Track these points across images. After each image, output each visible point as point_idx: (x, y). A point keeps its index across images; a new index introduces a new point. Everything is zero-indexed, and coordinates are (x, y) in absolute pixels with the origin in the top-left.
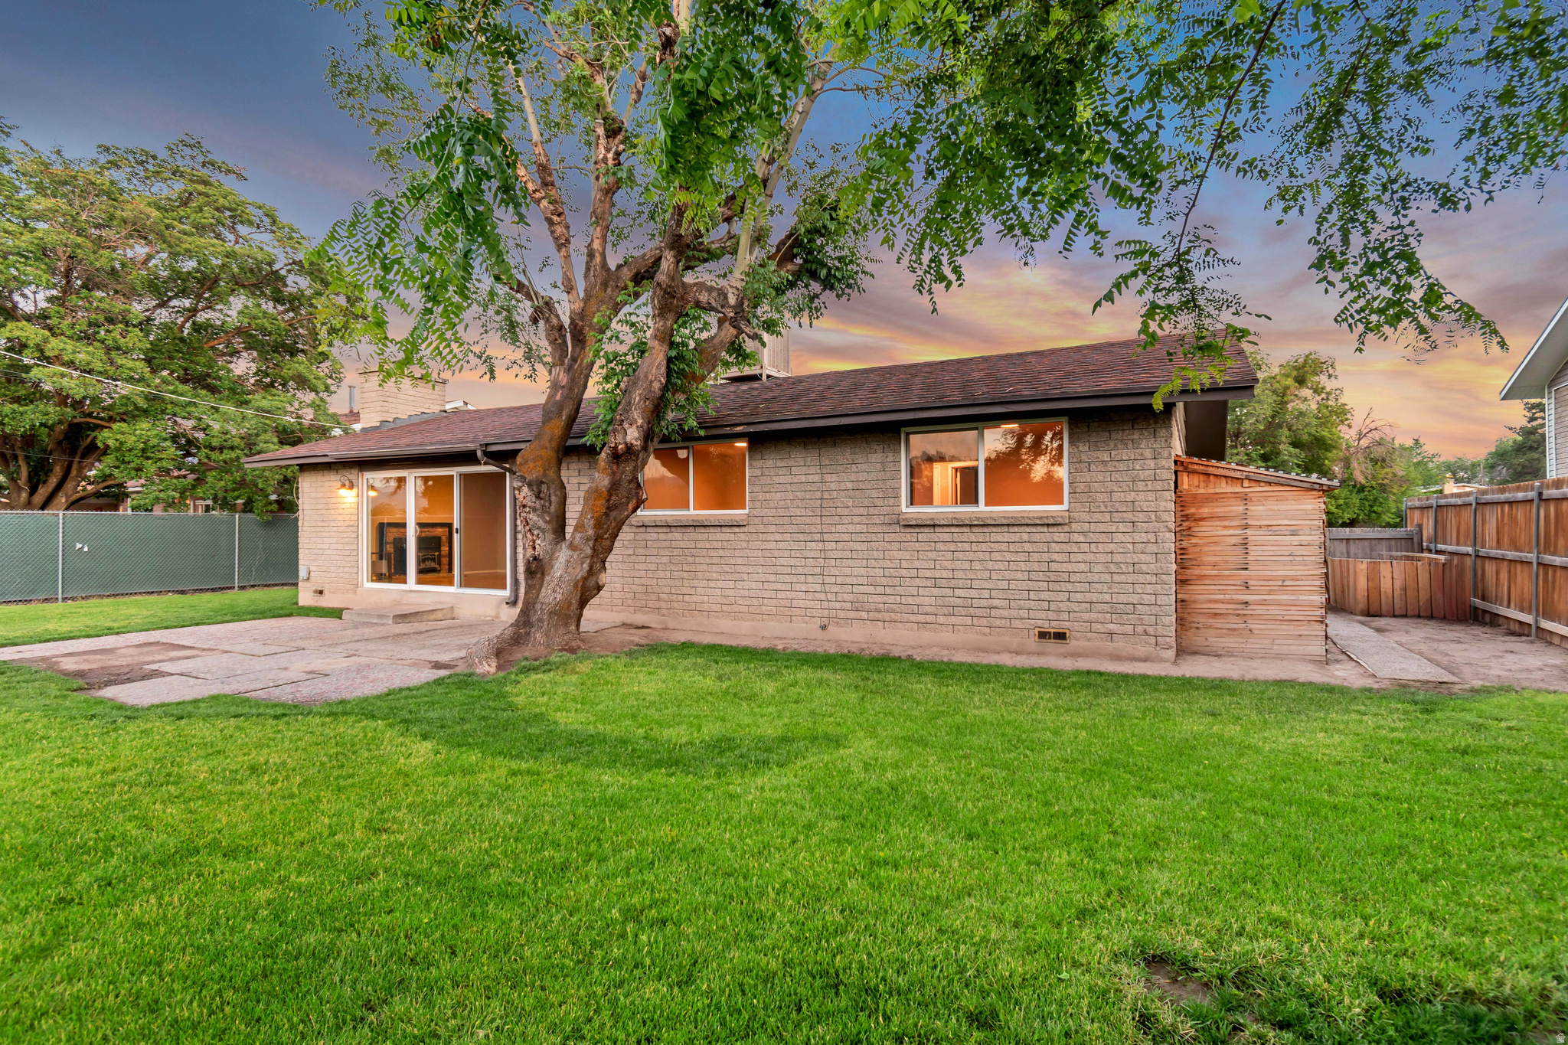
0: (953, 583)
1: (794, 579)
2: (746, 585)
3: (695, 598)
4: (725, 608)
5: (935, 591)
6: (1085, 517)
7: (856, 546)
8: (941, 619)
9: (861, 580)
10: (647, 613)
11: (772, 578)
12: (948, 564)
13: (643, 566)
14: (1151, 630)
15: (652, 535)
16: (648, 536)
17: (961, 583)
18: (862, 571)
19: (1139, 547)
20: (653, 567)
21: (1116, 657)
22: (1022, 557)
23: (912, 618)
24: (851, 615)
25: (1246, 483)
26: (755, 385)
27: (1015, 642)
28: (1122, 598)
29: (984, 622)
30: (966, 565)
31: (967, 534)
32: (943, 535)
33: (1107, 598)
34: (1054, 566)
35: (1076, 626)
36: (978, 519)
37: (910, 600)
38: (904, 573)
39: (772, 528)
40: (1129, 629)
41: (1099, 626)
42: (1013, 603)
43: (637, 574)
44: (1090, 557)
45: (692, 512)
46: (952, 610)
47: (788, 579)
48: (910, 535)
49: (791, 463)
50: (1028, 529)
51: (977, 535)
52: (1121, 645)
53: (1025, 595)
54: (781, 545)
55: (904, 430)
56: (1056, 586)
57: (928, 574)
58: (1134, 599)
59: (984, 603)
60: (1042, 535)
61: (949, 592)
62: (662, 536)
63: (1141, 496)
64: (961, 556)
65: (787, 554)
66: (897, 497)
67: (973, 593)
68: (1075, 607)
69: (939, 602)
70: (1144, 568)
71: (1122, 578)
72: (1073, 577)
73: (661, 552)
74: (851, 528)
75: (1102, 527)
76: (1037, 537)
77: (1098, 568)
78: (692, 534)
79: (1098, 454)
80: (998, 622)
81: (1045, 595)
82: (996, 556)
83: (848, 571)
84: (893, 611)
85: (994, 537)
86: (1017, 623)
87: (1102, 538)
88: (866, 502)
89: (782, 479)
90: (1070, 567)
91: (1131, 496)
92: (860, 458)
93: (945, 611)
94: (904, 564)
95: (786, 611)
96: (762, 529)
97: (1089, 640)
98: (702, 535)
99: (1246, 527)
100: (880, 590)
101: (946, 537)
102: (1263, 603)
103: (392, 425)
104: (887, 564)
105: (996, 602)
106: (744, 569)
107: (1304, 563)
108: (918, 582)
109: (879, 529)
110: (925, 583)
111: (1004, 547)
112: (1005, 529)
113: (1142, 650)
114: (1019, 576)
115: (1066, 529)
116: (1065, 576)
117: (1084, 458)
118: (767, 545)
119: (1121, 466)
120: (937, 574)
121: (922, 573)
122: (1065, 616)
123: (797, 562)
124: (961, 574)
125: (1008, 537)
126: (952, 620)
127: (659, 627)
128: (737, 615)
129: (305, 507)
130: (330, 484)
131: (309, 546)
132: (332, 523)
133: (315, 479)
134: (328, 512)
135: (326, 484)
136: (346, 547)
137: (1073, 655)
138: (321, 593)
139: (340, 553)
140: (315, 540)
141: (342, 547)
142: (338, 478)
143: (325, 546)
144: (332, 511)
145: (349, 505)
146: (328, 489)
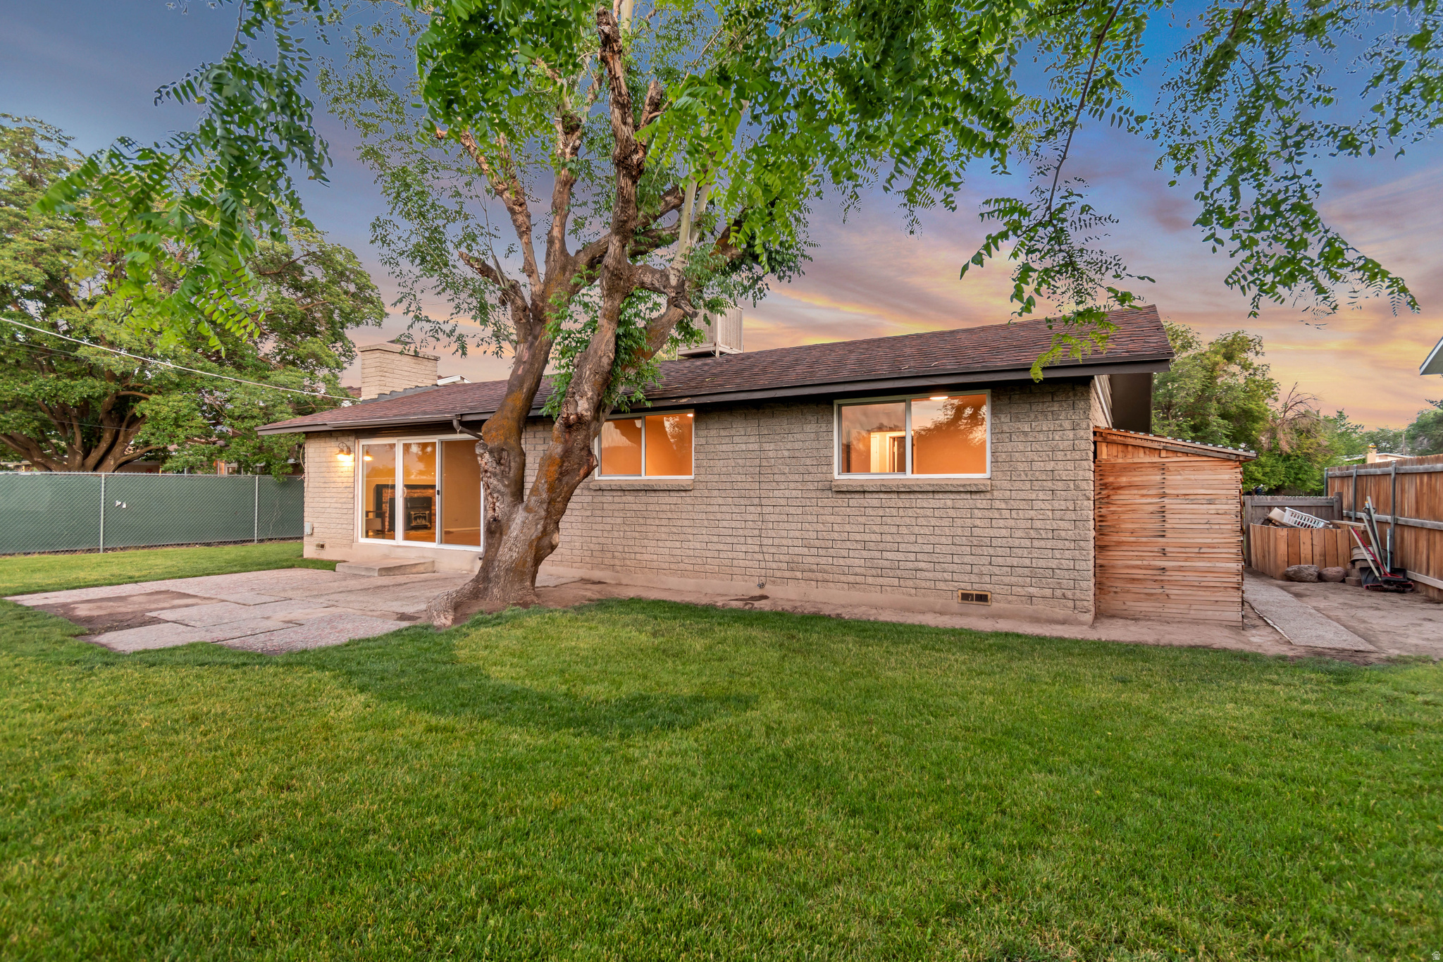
0: (881, 546)
1: (735, 541)
2: (691, 545)
3: (646, 557)
4: (672, 566)
5: (865, 554)
6: (1007, 485)
7: (792, 510)
8: (870, 580)
9: (796, 542)
10: (602, 569)
11: (715, 539)
12: (876, 528)
13: (600, 527)
14: (1069, 594)
15: (608, 498)
16: (604, 499)
17: (888, 546)
18: (798, 534)
19: (1058, 514)
20: (608, 527)
21: (1036, 620)
22: (946, 522)
23: (843, 578)
24: (787, 574)
25: (1163, 454)
26: (709, 361)
27: (939, 603)
28: (1042, 563)
29: (910, 583)
30: (894, 530)
31: (895, 500)
32: (873, 501)
33: (1027, 562)
34: (976, 531)
35: (997, 589)
36: (904, 486)
37: (841, 562)
38: (835, 536)
39: (716, 493)
40: (1048, 592)
41: (1019, 589)
42: (937, 566)
43: (594, 534)
44: (1011, 523)
45: (644, 477)
46: (881, 572)
47: (729, 540)
48: (841, 501)
49: (733, 432)
50: (952, 496)
51: (904, 501)
52: (1040, 607)
53: (949, 558)
54: (724, 509)
55: (836, 402)
56: (979, 551)
57: (858, 537)
58: (1053, 564)
59: (910, 565)
60: (965, 501)
61: (878, 554)
62: (617, 499)
63: (1060, 465)
64: (889, 520)
65: (728, 517)
66: (830, 464)
67: (901, 556)
68: (996, 570)
69: (869, 564)
70: (1063, 534)
71: (1042, 543)
72: (995, 542)
73: (616, 514)
74: (787, 494)
75: (1022, 495)
76: (960, 504)
77: (1019, 533)
78: (643, 498)
79: (1019, 425)
80: (923, 584)
81: (968, 559)
82: (922, 521)
83: (784, 533)
84: (826, 572)
85: (920, 503)
86: (941, 585)
87: (1022, 505)
88: (801, 469)
89: (724, 448)
90: (992, 533)
91: (1051, 466)
92: (796, 428)
93: (874, 572)
94: (836, 527)
95: (728, 570)
96: (706, 493)
97: (1009, 602)
98: (652, 498)
99: (1164, 495)
100: (814, 551)
101: (875, 503)
102: (1180, 569)
103: (389, 398)
104: (820, 527)
105: (922, 565)
106: (689, 530)
107: (1220, 531)
108: (849, 545)
109: (813, 494)
110: (855, 546)
111: (929, 512)
112: (931, 495)
113: (1060, 613)
114: (943, 540)
115: (988, 496)
116: (987, 541)
117: (1005, 428)
118: (710, 509)
119: (1041, 437)
120: (867, 537)
121: (852, 537)
122: (987, 579)
123: (738, 524)
124: (889, 538)
125: (934, 503)
126: (881, 580)
127: (613, 582)
128: (683, 573)
129: (310, 470)
130: (331, 449)
131: (313, 505)
132: (333, 485)
133: (318, 445)
134: (330, 475)
135: (328, 449)
136: (343, 506)
137: (993, 616)
138: (323, 547)
139: (339, 511)
140: (318, 499)
141: (340, 506)
142: (338, 444)
143: (327, 505)
144: (333, 474)
145: (347, 469)
146: (330, 454)
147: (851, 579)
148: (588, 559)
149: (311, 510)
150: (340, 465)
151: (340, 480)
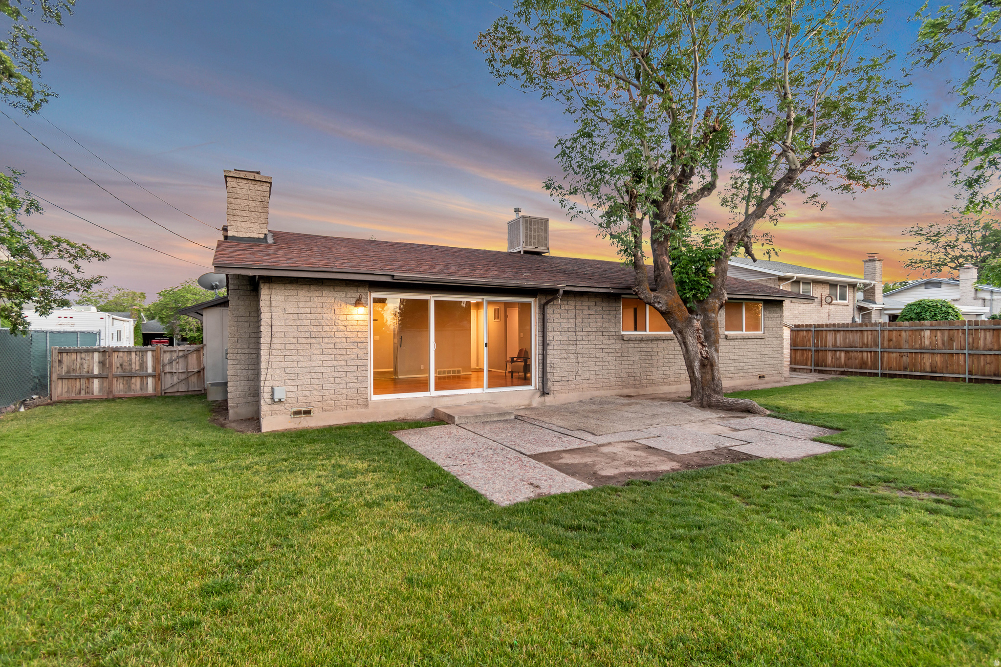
0: (739, 361)
2: (674, 368)
3: (653, 377)
5: (735, 364)
6: (768, 336)
8: (736, 375)
10: (629, 388)
12: (738, 354)
13: (627, 362)
14: (780, 372)
15: (631, 345)
16: (629, 346)
17: (741, 361)
19: (778, 345)
20: (631, 362)
21: (774, 382)
22: (755, 350)
23: (729, 376)
27: (754, 380)
28: (775, 362)
29: (747, 374)
30: (742, 354)
31: (742, 342)
33: (772, 362)
34: (762, 353)
35: (767, 373)
37: (728, 369)
38: (726, 358)
40: (776, 372)
41: (771, 372)
42: (753, 367)
43: (623, 367)
44: (769, 349)
45: (648, 332)
46: (739, 371)
48: (727, 343)
50: (756, 340)
51: (745, 342)
52: (775, 377)
53: (756, 363)
56: (762, 360)
57: (733, 358)
58: (777, 362)
59: (747, 367)
61: (738, 364)
62: (636, 346)
63: (778, 329)
64: (741, 350)
66: (724, 327)
67: (744, 364)
68: (766, 366)
69: (736, 369)
70: (779, 352)
71: (775, 356)
72: (766, 356)
73: (636, 354)
75: (771, 339)
76: (758, 343)
77: (771, 353)
78: (650, 344)
80: (750, 374)
81: (760, 363)
82: (749, 350)
85: (749, 343)
86: (754, 374)
87: (771, 343)
90: (765, 353)
91: (776, 329)
93: (737, 372)
94: (726, 354)
97: (769, 377)
98: (655, 344)
101: (737, 343)
105: (750, 367)
106: (673, 360)
108: (730, 361)
110: (732, 361)
111: (751, 346)
112: (751, 340)
113: (779, 378)
114: (755, 357)
115: (764, 340)
116: (764, 356)
117: (768, 316)
119: (775, 319)
120: (735, 358)
121: (731, 358)
122: (764, 369)
124: (741, 357)
125: (753, 343)
126: (739, 375)
127: (635, 395)
128: (669, 384)
129: (274, 322)
130: (323, 300)
131: (283, 365)
132: (326, 340)
133: (294, 293)
134: (320, 329)
135: (316, 299)
136: (349, 363)
137: (767, 383)
138: (308, 412)
139: (340, 370)
140: (294, 358)
141: (343, 363)
142: (336, 294)
143: (314, 364)
144: (327, 328)
145: (355, 323)
146: (319, 305)
147: (731, 375)
148: (620, 383)
149: (278, 371)
150: (342, 317)
151: (342, 334)
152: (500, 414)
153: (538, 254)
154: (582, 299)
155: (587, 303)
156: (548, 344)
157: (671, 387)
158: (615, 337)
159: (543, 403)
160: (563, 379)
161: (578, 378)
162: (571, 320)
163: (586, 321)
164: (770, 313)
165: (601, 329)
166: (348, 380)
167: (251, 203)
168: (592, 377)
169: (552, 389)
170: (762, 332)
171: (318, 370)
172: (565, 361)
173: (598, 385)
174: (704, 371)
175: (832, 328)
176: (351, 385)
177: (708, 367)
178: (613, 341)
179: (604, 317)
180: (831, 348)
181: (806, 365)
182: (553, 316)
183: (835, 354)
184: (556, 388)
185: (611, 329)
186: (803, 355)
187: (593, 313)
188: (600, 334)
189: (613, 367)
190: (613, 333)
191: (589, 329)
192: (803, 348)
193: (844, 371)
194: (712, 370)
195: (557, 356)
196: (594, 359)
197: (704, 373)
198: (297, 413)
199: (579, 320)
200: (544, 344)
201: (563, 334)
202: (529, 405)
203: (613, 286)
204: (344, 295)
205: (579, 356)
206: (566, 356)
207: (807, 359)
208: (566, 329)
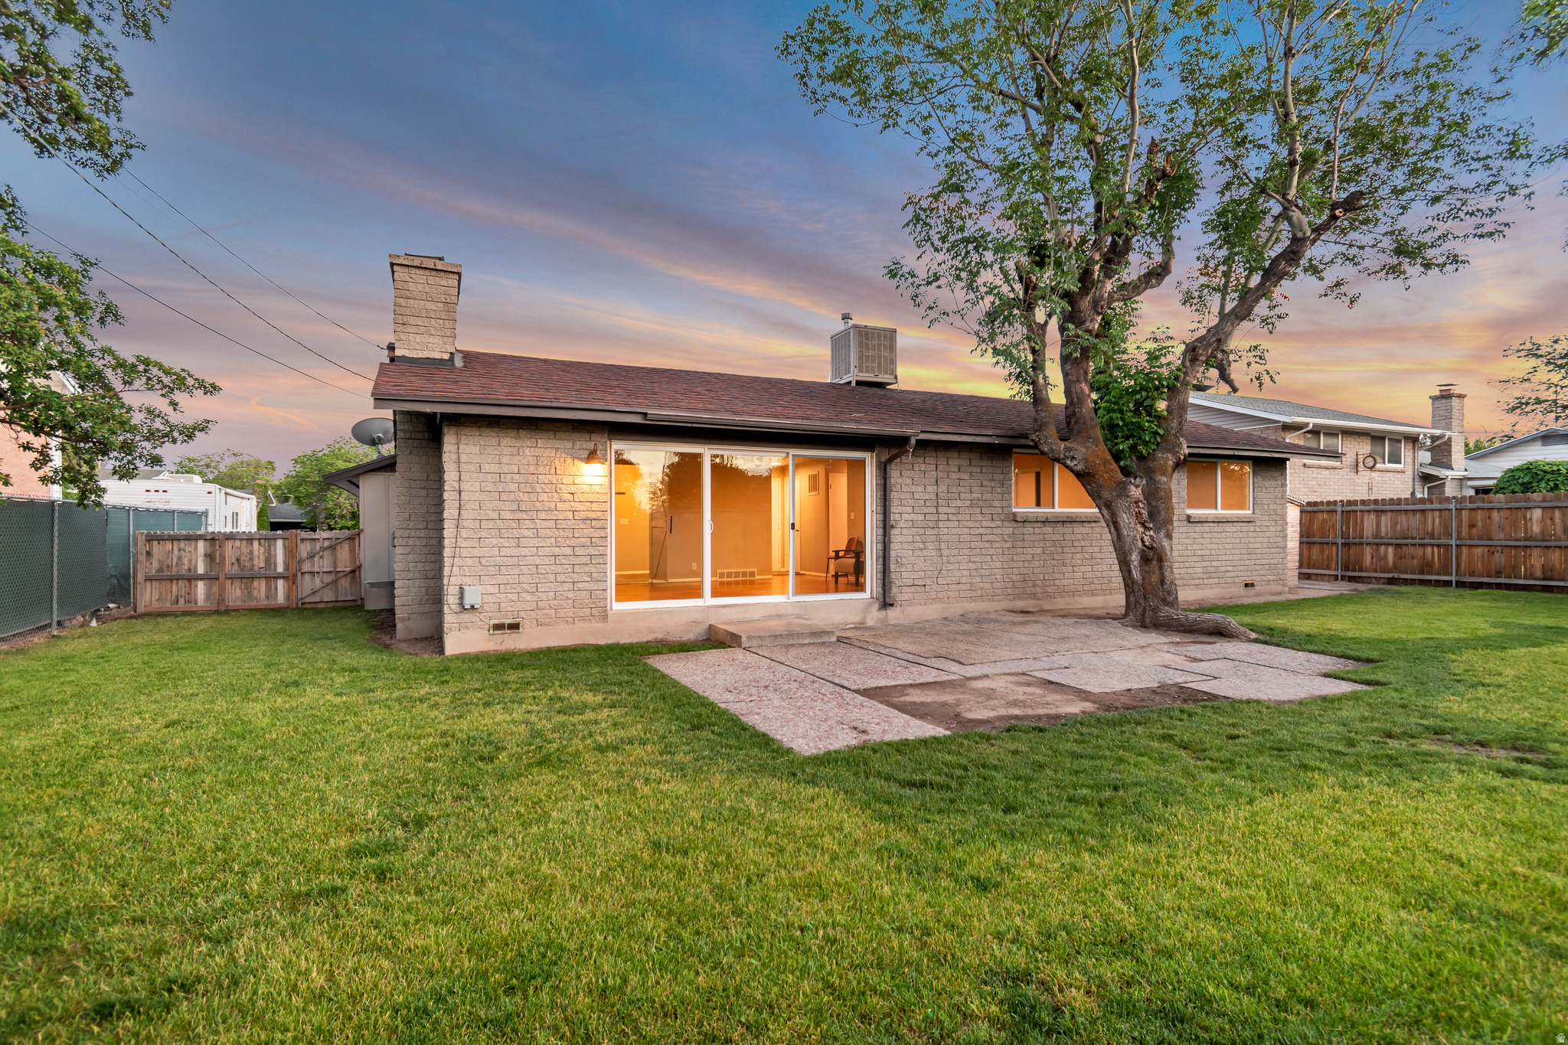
0: (1211, 558)
2: (1100, 568)
3: (1065, 582)
4: (1085, 588)
5: (1204, 564)
6: (1261, 517)
8: (1206, 581)
10: (1025, 599)
12: (1209, 546)
13: (1022, 557)
14: (1281, 577)
15: (1029, 529)
16: (1025, 531)
17: (1214, 558)
19: (1278, 534)
20: (1029, 557)
21: (1271, 593)
22: (1238, 540)
23: (1193, 582)
27: (1236, 591)
28: (1273, 561)
29: (1224, 580)
30: (1216, 546)
31: (1216, 527)
33: (1268, 561)
34: (1250, 545)
35: (1258, 578)
37: (1192, 570)
38: (1189, 553)
40: (1274, 577)
41: (1265, 577)
42: (1235, 568)
43: (1015, 565)
44: (1262, 539)
45: (1057, 509)
46: (1210, 575)
48: (1191, 528)
50: (1240, 524)
51: (1220, 528)
52: (1273, 586)
53: (1239, 563)
56: (1251, 557)
57: (1200, 553)
58: (1277, 561)
59: (1224, 569)
60: (1245, 527)
61: (1209, 564)
62: (1037, 531)
63: (1278, 507)
64: (1215, 541)
67: (1220, 563)
68: (1257, 568)
69: (1205, 571)
70: (1279, 544)
71: (1272, 550)
72: (1257, 551)
73: (1036, 544)
75: (1265, 523)
76: (1243, 529)
77: (1265, 545)
78: (1060, 528)
79: (1263, 483)
80: (1229, 580)
81: (1247, 562)
82: (1227, 540)
84: (1184, 579)
85: (1227, 529)
86: (1236, 580)
87: (1266, 529)
90: (1254, 545)
91: (1275, 507)
93: (1207, 575)
94: (1189, 547)
97: (1262, 585)
98: (1068, 529)
101: (1207, 529)
104: (1181, 547)
105: (1230, 568)
106: (1098, 555)
108: (1195, 558)
110: (1198, 559)
111: (1231, 535)
112: (1232, 524)
113: (1279, 588)
114: (1238, 551)
115: (1254, 524)
116: (1254, 550)
117: (1260, 485)
119: (1272, 491)
120: (1204, 553)
121: (1197, 553)
122: (1254, 573)
124: (1214, 552)
125: (1234, 529)
126: (1211, 581)
127: (1034, 610)
128: (1092, 593)
129: (464, 486)
130: (538, 452)
131: (476, 552)
132: (543, 515)
133: (494, 441)
134: (533, 497)
135: (527, 451)
136: (578, 551)
137: (1257, 595)
138: (514, 627)
139: (564, 562)
140: (494, 541)
141: (569, 551)
142: (558, 444)
143: (525, 552)
144: (543, 496)
145: (587, 488)
146: (532, 460)
147: (1197, 582)
148: (1010, 591)
149: (469, 562)
150: (567, 480)
151: (567, 506)
152: (814, 634)
153: (881, 385)
154: (948, 454)
155: (956, 461)
156: (893, 527)
157: (1094, 598)
158: (1002, 517)
159: (884, 621)
160: (916, 583)
161: (940, 581)
162: (930, 489)
163: (954, 489)
164: (1264, 480)
165: (980, 503)
166: (576, 577)
167: (430, 306)
168: (963, 580)
169: (899, 597)
170: (1251, 512)
171: (530, 560)
172: (919, 553)
173: (974, 594)
174: (1147, 568)
175: (1372, 507)
176: (581, 585)
177: (1155, 562)
178: (1000, 523)
179: (985, 483)
180: (1371, 540)
181: (1328, 568)
182: (900, 480)
183: (1377, 550)
184: (905, 597)
185: (996, 503)
186: (1322, 551)
187: (966, 476)
188: (978, 510)
189: (999, 565)
190: (999, 510)
191: (959, 503)
192: (1323, 540)
193: (1393, 578)
194: (1161, 568)
195: (906, 546)
196: (967, 552)
197: (1147, 572)
198: (499, 627)
199: (943, 488)
200: (886, 526)
201: (917, 510)
202: (861, 623)
203: (998, 432)
204: (569, 445)
205: (943, 546)
206: (921, 546)
207: (1329, 559)
208: (922, 502)
